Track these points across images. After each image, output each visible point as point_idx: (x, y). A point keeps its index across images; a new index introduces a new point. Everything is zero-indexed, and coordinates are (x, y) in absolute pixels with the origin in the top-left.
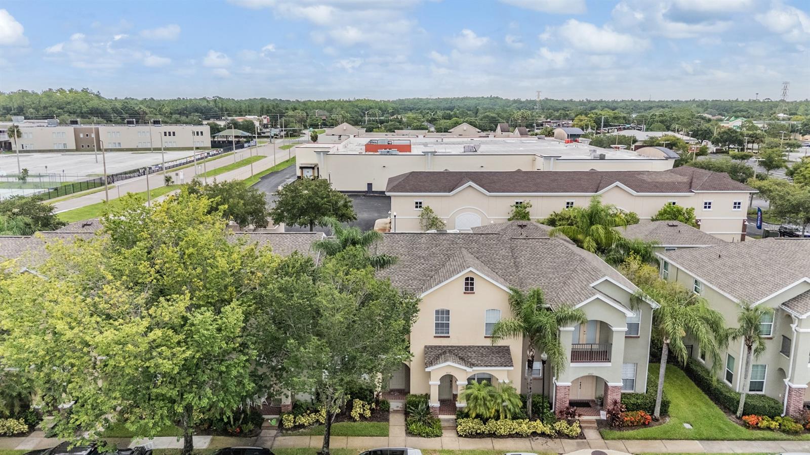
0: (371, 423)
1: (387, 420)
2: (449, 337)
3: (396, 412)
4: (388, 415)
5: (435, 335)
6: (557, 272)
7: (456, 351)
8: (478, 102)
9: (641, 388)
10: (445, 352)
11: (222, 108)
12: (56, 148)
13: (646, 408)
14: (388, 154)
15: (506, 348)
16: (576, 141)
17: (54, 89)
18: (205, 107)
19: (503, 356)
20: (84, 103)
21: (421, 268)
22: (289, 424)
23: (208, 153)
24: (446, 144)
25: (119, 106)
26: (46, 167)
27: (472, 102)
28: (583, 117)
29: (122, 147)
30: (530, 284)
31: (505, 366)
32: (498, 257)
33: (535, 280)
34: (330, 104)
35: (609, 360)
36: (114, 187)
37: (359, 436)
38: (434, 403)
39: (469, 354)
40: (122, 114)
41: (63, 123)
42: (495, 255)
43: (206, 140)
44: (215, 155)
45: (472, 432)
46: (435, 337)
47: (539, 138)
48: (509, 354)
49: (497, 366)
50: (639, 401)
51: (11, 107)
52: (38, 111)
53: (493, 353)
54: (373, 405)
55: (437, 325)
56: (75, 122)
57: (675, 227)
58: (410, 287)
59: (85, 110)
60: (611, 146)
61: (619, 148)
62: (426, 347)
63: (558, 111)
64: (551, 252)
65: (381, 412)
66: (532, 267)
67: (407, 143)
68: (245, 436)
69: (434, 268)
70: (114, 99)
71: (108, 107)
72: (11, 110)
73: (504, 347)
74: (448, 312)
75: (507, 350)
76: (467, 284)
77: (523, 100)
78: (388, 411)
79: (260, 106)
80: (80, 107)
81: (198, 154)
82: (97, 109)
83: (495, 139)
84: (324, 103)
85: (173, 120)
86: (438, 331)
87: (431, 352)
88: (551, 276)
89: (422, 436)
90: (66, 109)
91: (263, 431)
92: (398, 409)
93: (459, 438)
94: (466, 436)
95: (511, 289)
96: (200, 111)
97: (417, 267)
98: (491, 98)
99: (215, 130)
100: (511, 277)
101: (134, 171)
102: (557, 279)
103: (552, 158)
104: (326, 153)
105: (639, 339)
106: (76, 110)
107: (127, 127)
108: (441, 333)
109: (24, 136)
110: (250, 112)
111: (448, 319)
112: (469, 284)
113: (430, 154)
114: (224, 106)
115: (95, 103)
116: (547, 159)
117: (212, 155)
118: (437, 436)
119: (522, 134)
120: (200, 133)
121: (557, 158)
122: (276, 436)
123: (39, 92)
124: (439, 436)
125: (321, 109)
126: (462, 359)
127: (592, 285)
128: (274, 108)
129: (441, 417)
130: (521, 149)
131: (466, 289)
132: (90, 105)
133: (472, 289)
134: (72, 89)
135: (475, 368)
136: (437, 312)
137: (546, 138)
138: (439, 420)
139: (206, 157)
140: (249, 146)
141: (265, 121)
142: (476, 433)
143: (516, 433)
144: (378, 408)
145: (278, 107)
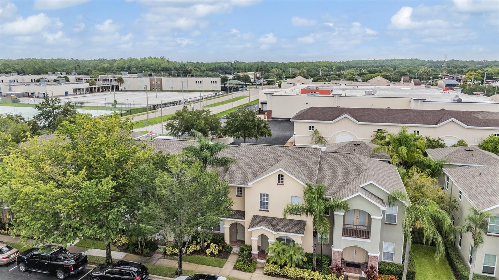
0: (216, 259)
1: (227, 258)
2: (268, 211)
3: (234, 253)
4: (229, 255)
5: (260, 209)
6: (346, 176)
7: (271, 221)
8: (401, 62)
9: (398, 260)
10: (264, 220)
11: (235, 67)
12: (140, 89)
13: (397, 274)
14: (312, 95)
15: (304, 222)
16: (452, 89)
17: (147, 57)
18: (225, 67)
19: (300, 226)
20: (160, 65)
21: (258, 166)
22: (169, 253)
23: (216, 94)
24: (359, 90)
25: (178, 66)
26: (128, 99)
27: (397, 62)
28: (473, 73)
29: (174, 89)
30: (325, 182)
31: (298, 233)
32: (309, 163)
33: (329, 180)
34: (300, 64)
35: (369, 237)
36: (158, 111)
37: (205, 265)
38: (255, 251)
39: (279, 223)
40: (179, 71)
41: (145, 76)
42: (308, 162)
43: (218, 86)
44: (220, 95)
45: (272, 272)
46: (259, 210)
47: (426, 87)
48: (304, 226)
49: (293, 233)
50: (392, 269)
51: (124, 67)
52: (137, 69)
53: (294, 224)
54: (221, 248)
55: (261, 203)
56: (151, 75)
57: (470, 152)
58: (246, 177)
59: (160, 68)
60: (474, 93)
61: (479, 94)
62: (254, 216)
63: (456, 68)
64: (348, 162)
65: (225, 252)
66: (331, 171)
67: (330, 89)
68: (144, 256)
69: (266, 167)
70: (181, 62)
71: (172, 67)
72: (125, 69)
73: (303, 221)
74: (267, 195)
75: (304, 223)
76: (279, 178)
77: (435, 60)
78: (230, 253)
79: (256, 66)
80: (158, 67)
81: (210, 94)
82: (166, 68)
83: (395, 87)
84: (297, 64)
85: (204, 74)
86: (261, 207)
87: (256, 219)
88: (341, 178)
89: (242, 271)
90: (151, 68)
91: (156, 254)
92: (237, 252)
93: (264, 275)
94: (268, 275)
95: (306, 184)
96: (223, 69)
97: (256, 166)
98: (412, 60)
99: (224, 80)
100: (312, 177)
101: (171, 103)
102: (344, 180)
103: (420, 101)
104: (272, 95)
105: (396, 226)
106: (156, 68)
107: (177, 78)
108: (264, 208)
109: (125, 82)
110: (250, 70)
111: (267, 200)
112: (281, 178)
113: (337, 96)
114: (236, 66)
115: (165, 65)
116: (416, 101)
117: (219, 95)
118: (251, 272)
119: (416, 84)
120: (215, 82)
121: (423, 101)
122: (160, 258)
123: (139, 59)
124: (252, 272)
125: (294, 67)
126: (273, 226)
127: (361, 186)
128: (264, 68)
129: (259, 260)
130: (408, 94)
131: (279, 182)
132: (163, 66)
133: (282, 182)
134: (155, 57)
135: (279, 232)
136: (261, 195)
137: (431, 87)
138: (256, 263)
139: (215, 96)
140: (242, 90)
141: (258, 75)
142: (275, 273)
143: (301, 277)
144: (224, 250)
145: (266, 66)
